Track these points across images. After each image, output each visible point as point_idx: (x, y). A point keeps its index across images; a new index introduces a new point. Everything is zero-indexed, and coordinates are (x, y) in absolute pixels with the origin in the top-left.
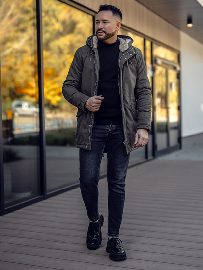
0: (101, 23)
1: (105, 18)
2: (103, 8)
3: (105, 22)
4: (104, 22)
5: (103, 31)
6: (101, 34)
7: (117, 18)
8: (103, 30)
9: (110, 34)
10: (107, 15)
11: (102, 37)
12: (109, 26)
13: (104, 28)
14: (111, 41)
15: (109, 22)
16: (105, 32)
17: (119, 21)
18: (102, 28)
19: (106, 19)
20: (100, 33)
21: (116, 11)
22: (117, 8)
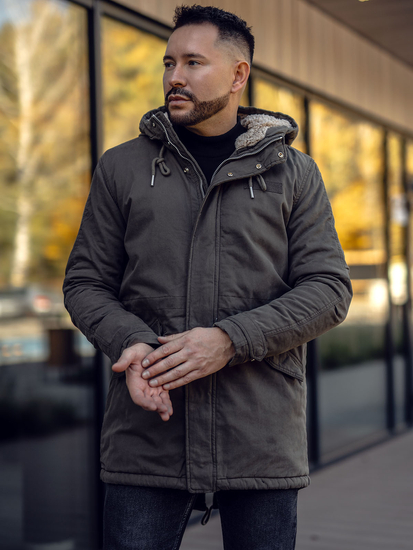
0: (179, 65)
1: (193, 47)
2: (189, 17)
3: (192, 63)
4: (191, 60)
5: (187, 94)
6: (179, 103)
7: (236, 48)
8: (187, 89)
9: (211, 104)
10: (200, 38)
11: (182, 113)
12: (206, 77)
13: (188, 83)
14: (215, 127)
15: (204, 63)
16: (191, 98)
17: (243, 59)
18: (183, 82)
19: (195, 52)
20: (177, 99)
21: (232, 27)
22: (234, 17)
